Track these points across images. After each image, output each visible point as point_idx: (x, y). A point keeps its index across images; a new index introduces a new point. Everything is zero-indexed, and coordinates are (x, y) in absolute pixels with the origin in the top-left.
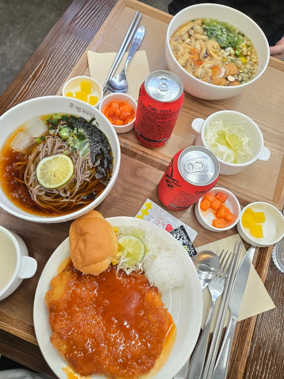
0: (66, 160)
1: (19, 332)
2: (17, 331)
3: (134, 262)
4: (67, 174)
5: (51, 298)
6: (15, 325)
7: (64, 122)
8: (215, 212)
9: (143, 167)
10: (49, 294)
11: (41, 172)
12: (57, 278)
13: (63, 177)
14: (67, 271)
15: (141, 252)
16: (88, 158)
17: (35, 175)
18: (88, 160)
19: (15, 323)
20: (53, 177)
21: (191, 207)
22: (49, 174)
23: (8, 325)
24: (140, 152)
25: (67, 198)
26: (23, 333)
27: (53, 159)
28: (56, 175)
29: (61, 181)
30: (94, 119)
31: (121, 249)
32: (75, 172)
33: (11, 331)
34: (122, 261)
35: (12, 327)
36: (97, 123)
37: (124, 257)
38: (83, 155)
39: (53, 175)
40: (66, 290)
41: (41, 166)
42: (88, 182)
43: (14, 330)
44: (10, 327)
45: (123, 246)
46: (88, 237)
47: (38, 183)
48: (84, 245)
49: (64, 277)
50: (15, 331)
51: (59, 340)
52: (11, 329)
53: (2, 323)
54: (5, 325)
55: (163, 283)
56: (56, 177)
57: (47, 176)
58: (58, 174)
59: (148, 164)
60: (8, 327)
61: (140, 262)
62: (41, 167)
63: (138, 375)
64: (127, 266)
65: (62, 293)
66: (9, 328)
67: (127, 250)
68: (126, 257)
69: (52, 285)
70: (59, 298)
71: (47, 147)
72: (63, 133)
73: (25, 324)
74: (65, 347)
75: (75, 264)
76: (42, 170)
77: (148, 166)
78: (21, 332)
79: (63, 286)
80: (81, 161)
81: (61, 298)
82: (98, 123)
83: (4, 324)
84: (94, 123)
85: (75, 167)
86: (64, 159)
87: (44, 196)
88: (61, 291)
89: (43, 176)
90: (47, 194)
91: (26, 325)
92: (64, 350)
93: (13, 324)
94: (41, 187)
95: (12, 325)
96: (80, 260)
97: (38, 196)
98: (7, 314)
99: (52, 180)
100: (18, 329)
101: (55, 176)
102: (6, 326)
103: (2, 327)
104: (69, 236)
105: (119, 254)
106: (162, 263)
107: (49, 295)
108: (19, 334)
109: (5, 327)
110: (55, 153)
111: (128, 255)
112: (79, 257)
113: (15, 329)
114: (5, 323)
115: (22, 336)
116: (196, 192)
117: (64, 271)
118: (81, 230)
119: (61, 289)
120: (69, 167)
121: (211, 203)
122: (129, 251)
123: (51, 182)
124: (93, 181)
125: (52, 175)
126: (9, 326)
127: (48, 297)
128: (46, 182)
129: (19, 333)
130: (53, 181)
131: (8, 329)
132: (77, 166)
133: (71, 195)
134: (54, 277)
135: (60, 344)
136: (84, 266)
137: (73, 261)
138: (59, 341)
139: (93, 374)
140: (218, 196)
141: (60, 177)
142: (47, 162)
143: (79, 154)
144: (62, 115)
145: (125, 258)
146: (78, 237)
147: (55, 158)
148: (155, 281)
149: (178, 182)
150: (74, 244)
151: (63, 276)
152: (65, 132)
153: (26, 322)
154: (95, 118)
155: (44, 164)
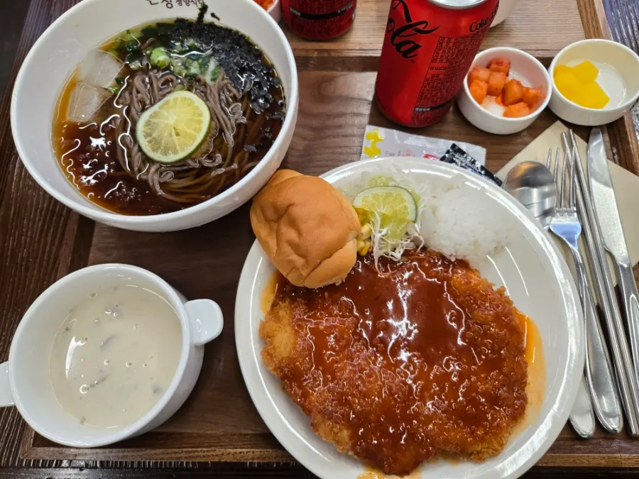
0: (185, 98)
1: (240, 453)
2: (236, 453)
3: (401, 228)
4: (200, 122)
5: (275, 357)
6: (225, 444)
7: (151, 39)
8: (499, 99)
9: (332, 79)
10: (268, 352)
11: (149, 139)
12: (267, 322)
13: (195, 130)
14: (280, 303)
15: (406, 204)
16: (226, 81)
17: (140, 149)
18: (226, 84)
19: (224, 442)
20: (175, 138)
21: (451, 109)
22: (166, 134)
23: (213, 449)
24: (314, 52)
25: (220, 166)
26: (249, 452)
27: (160, 108)
28: (178, 131)
29: (195, 139)
30: (204, 9)
31: (365, 217)
32: (214, 116)
33: (223, 457)
34: (378, 236)
35: (223, 450)
36: (213, 15)
37: (378, 229)
38: (214, 80)
39: (174, 134)
40: (297, 333)
41: (143, 129)
42: (245, 125)
43: (229, 453)
44: (219, 451)
45: (366, 209)
46: (296, 211)
47: (152, 161)
48: (293, 230)
49: (282, 313)
50: (233, 455)
51: (329, 422)
52: (223, 454)
53: (201, 451)
54: (207, 451)
55: (476, 243)
56: (181, 134)
57: (163, 142)
58: (181, 127)
59: (337, 70)
60: (214, 453)
61: (414, 222)
62: (144, 131)
63: (508, 425)
64: (391, 242)
65: (291, 341)
66: (218, 453)
67: (379, 213)
68: (382, 226)
69: (266, 337)
70: (290, 352)
71: (138, 92)
72: (158, 56)
73: (245, 435)
74: (345, 433)
75: (292, 278)
76: (147, 135)
77: (339, 73)
78: (245, 450)
79: (288, 329)
80: (215, 91)
81: (294, 348)
82: (217, 15)
83: (204, 451)
84: (208, 18)
85: (210, 104)
86: (182, 98)
87: (176, 181)
88: (289, 337)
89: (156, 143)
90: (178, 175)
91: (248, 437)
92: (347, 439)
93: (222, 444)
94: (161, 166)
95: (222, 446)
96: (299, 261)
97: (162, 185)
98: (201, 432)
99: (177, 143)
100: (235, 448)
101: (178, 134)
102: (211, 453)
103: (204, 456)
104: (254, 238)
105: (366, 228)
106: (453, 210)
107: (268, 354)
108: (242, 457)
109: (208, 456)
110: (157, 98)
111: (385, 220)
112: (295, 257)
113: (231, 450)
114: (205, 449)
115: (250, 457)
116: (471, 28)
117: (274, 305)
118: (276, 208)
119: (287, 335)
120: (197, 108)
121: (487, 82)
122: (384, 211)
123: (175, 148)
124: (254, 121)
125: (171, 135)
126: (215, 451)
127: (269, 357)
128: (165, 153)
129: (242, 454)
130: (180, 145)
131: (217, 455)
132: (212, 103)
133: (224, 159)
134: (261, 321)
135: (335, 430)
136: (313, 270)
137: (284, 274)
138: (329, 425)
139: (422, 462)
140: (493, 66)
141: (189, 131)
142: (151, 116)
143: (205, 80)
144: (140, 29)
145: (381, 230)
146: (275, 226)
147: (163, 105)
148: (457, 247)
149: (427, 23)
150: (273, 243)
151: (278, 312)
152: (159, 55)
153: (244, 432)
154: (206, 3)
155: (148, 123)
